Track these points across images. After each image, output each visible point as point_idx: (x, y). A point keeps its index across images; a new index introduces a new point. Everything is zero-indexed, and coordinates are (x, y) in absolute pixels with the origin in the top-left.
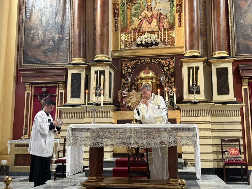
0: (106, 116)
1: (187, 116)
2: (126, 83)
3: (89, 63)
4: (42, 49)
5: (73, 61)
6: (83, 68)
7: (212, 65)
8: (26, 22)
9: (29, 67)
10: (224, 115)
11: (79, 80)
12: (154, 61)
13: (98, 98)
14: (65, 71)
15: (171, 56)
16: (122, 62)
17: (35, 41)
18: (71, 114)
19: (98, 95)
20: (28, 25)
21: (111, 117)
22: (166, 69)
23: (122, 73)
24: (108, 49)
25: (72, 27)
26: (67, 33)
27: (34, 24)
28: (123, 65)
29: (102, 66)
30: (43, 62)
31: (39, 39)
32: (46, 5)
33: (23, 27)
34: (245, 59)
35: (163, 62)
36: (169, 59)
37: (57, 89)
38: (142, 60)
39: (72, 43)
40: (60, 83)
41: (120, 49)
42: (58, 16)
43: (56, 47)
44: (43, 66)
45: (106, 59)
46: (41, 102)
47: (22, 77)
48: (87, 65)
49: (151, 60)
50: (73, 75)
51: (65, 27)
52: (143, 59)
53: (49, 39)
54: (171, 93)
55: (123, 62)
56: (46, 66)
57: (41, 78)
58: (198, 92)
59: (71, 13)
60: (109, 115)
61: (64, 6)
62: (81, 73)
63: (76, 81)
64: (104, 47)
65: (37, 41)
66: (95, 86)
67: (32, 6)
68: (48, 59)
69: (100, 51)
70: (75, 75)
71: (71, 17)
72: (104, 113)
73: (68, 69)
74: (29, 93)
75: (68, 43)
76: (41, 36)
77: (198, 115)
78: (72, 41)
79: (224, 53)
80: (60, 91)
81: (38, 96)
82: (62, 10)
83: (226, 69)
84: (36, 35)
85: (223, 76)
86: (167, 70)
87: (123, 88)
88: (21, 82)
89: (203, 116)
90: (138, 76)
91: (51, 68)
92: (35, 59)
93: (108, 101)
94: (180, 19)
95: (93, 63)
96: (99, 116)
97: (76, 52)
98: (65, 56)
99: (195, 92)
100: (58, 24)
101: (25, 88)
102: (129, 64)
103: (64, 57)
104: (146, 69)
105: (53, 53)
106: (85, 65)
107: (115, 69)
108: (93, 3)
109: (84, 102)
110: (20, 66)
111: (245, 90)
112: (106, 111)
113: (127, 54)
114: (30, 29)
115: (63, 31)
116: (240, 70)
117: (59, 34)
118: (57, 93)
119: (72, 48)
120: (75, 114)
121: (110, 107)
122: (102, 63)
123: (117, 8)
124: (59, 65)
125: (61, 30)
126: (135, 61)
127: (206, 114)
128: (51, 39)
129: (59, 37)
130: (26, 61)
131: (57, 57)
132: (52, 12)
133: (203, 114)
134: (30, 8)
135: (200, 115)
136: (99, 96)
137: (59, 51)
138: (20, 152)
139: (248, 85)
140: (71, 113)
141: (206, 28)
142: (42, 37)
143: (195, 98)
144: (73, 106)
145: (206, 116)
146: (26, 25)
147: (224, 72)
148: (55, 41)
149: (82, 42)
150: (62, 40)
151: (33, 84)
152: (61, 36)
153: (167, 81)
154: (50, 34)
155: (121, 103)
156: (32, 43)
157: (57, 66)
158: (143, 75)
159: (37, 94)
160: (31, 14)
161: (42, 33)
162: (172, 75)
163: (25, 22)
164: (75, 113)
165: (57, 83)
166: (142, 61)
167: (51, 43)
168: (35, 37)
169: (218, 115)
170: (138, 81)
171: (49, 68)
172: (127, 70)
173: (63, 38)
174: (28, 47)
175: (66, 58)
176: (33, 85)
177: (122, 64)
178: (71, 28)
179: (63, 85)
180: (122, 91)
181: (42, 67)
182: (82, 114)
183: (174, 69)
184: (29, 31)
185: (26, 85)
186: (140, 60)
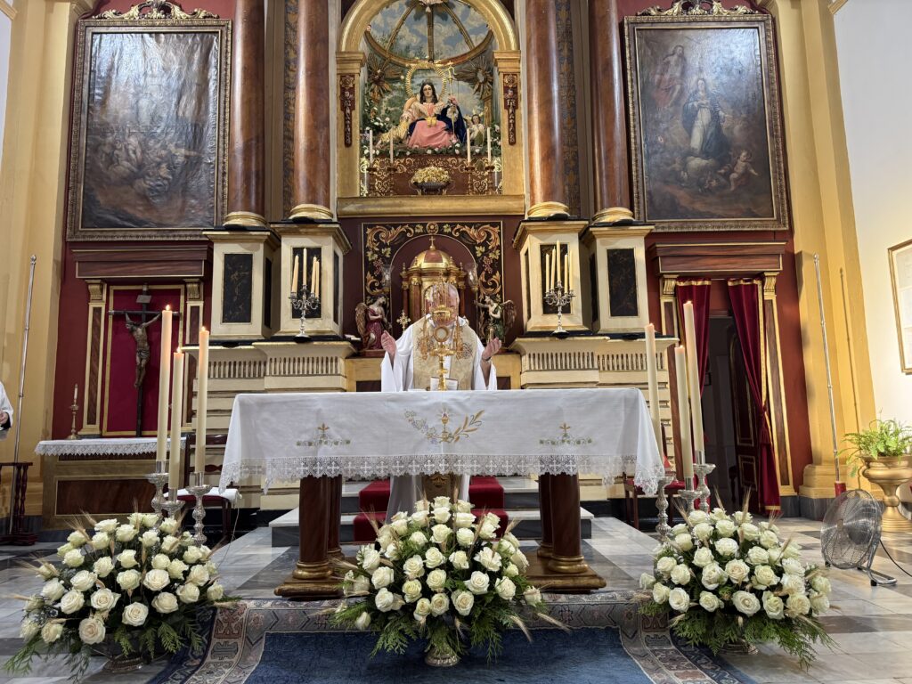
0: (327, 371)
1: (541, 368)
2: (376, 285)
3: (277, 226)
4: (139, 187)
5: (227, 219)
6: (257, 240)
7: (598, 241)
8: (93, 111)
9: (99, 236)
10: (628, 367)
11: (247, 273)
12: (450, 230)
13: (302, 320)
14: (205, 247)
15: (493, 219)
16: (365, 230)
17: (119, 164)
18: (225, 366)
19: (304, 313)
20: (96, 120)
21: (340, 375)
22: (480, 250)
23: (366, 258)
24: (327, 190)
25: (224, 131)
26: (210, 145)
27: (116, 118)
28: (369, 238)
29: (314, 234)
30: (140, 223)
31: (129, 159)
32: (149, 68)
33: (84, 126)
34: (667, 230)
35: (472, 232)
36: (488, 226)
37: (182, 298)
38: (418, 226)
39: (224, 174)
40: (189, 283)
41: (358, 195)
42: (184, 98)
43: (179, 183)
44: (140, 234)
45: (324, 216)
46: (135, 334)
47: (77, 264)
48: (268, 233)
49: (441, 226)
50: (229, 258)
51: (205, 129)
52: (421, 224)
53: (158, 159)
54: (495, 312)
55: (369, 231)
56: (150, 233)
57: (135, 268)
58: (566, 310)
59: (222, 92)
60: (336, 370)
61: (203, 72)
62: (251, 255)
63: (239, 276)
64: (318, 185)
65: (123, 166)
66: (295, 289)
67: (111, 69)
68: (156, 214)
69: (308, 195)
70: (234, 258)
71: (222, 105)
72: (322, 362)
73: (212, 244)
74: (100, 309)
75: (214, 174)
76: (135, 152)
77: (568, 367)
78: (224, 168)
80: (190, 304)
81: (127, 316)
82: (198, 85)
83: (629, 253)
84: (120, 149)
85: (624, 270)
86: (483, 254)
87: (369, 298)
88: (77, 277)
89: (580, 369)
90: (408, 266)
91: (165, 239)
92: (116, 215)
93: (331, 331)
94: (514, 124)
95: (288, 226)
96: (308, 372)
97: (237, 196)
98: (204, 207)
99: (560, 309)
100: (186, 119)
101: (88, 293)
102: (383, 235)
103: (201, 210)
104: (429, 249)
105: (171, 199)
106: (263, 233)
107: (349, 248)
108: (285, 72)
109: (260, 334)
110: (72, 233)
111: (668, 305)
112: (327, 358)
113: (379, 209)
114: (104, 130)
115: (200, 142)
116: (657, 258)
117: (189, 148)
118: (182, 310)
119: (223, 187)
120: (237, 367)
121: (338, 347)
122: (313, 228)
123: (351, 86)
124: (188, 233)
125: (195, 137)
126: (400, 229)
127: (588, 365)
128: (166, 162)
129: (186, 157)
130: (90, 219)
131: (182, 210)
132: (169, 86)
133: (579, 364)
134: (103, 74)
135: (573, 367)
136: (306, 317)
137: (187, 193)
138: (72, 474)
139: (675, 295)
140: (225, 363)
141: (577, 152)
142: (139, 154)
143: (558, 322)
144: (230, 344)
145: (588, 369)
146: (92, 119)
147: (625, 259)
148: (175, 168)
149: (254, 169)
150: (196, 164)
151: (110, 282)
152: (193, 153)
153: (484, 281)
154: (162, 146)
155: (365, 337)
156: (107, 169)
157: (180, 236)
158: (421, 262)
159: (122, 312)
160: (106, 92)
161: (139, 143)
162: (496, 265)
163: (88, 112)
164: (235, 363)
165: (180, 281)
166: (420, 229)
167: (164, 171)
168: (117, 155)
169: (613, 367)
170: (408, 279)
171: (159, 239)
172: (381, 250)
173: (199, 160)
174: (97, 179)
175: (207, 214)
176: (111, 287)
177: (366, 236)
178: (221, 133)
179: (199, 288)
180: (369, 305)
181: (138, 237)
182: (257, 366)
183: (500, 252)
184: (98, 137)
185: (90, 287)
186: (413, 226)
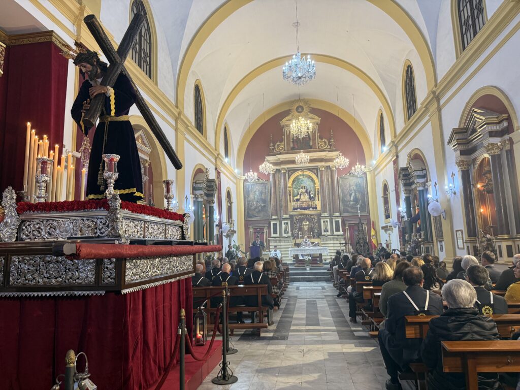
1: (324, 241)
2: (296, 226)
4: (256, 211)
5: (272, 217)
7: (333, 220)
9: (250, 219)
10: (338, 240)
11: (276, 226)
14: (269, 222)
19: (286, 233)
22: (314, 220)
23: (295, 222)
26: (267, 203)
29: (287, 220)
33: (246, 201)
34: (346, 216)
35: (312, 217)
36: (315, 216)
41: (292, 211)
42: (262, 195)
43: (263, 210)
45: (288, 217)
47: (248, 224)
49: (307, 216)
53: (259, 206)
55: (294, 217)
56: (259, 218)
57: (257, 225)
59: (269, 194)
61: (265, 190)
62: (277, 223)
64: (287, 212)
68: (259, 215)
69: (285, 214)
70: (274, 224)
74: (251, 231)
79: (338, 214)
80: (266, 230)
83: (339, 221)
84: (253, 204)
85: (338, 224)
90: (302, 224)
92: (253, 216)
93: (290, 236)
95: (283, 219)
96: (287, 242)
98: (267, 214)
99: (326, 231)
100: (263, 199)
101: (249, 229)
102: (297, 218)
104: (305, 220)
105: (261, 212)
106: (279, 220)
107: (292, 221)
109: (279, 236)
110: (246, 219)
112: (289, 240)
113: (296, 213)
114: (250, 201)
117: (264, 204)
126: (300, 217)
130: (249, 216)
131: (263, 214)
132: (260, 193)
133: (330, 240)
139: (348, 227)
142: (256, 205)
143: (326, 234)
144: (275, 238)
146: (248, 199)
148: (262, 207)
149: (276, 209)
151: (253, 227)
153: (315, 225)
154: (259, 203)
156: (251, 208)
157: (263, 219)
160: (250, 194)
162: (317, 223)
164: (276, 241)
166: (303, 216)
173: (266, 206)
174: (249, 210)
181: (256, 219)
182: (279, 241)
183: (317, 220)
